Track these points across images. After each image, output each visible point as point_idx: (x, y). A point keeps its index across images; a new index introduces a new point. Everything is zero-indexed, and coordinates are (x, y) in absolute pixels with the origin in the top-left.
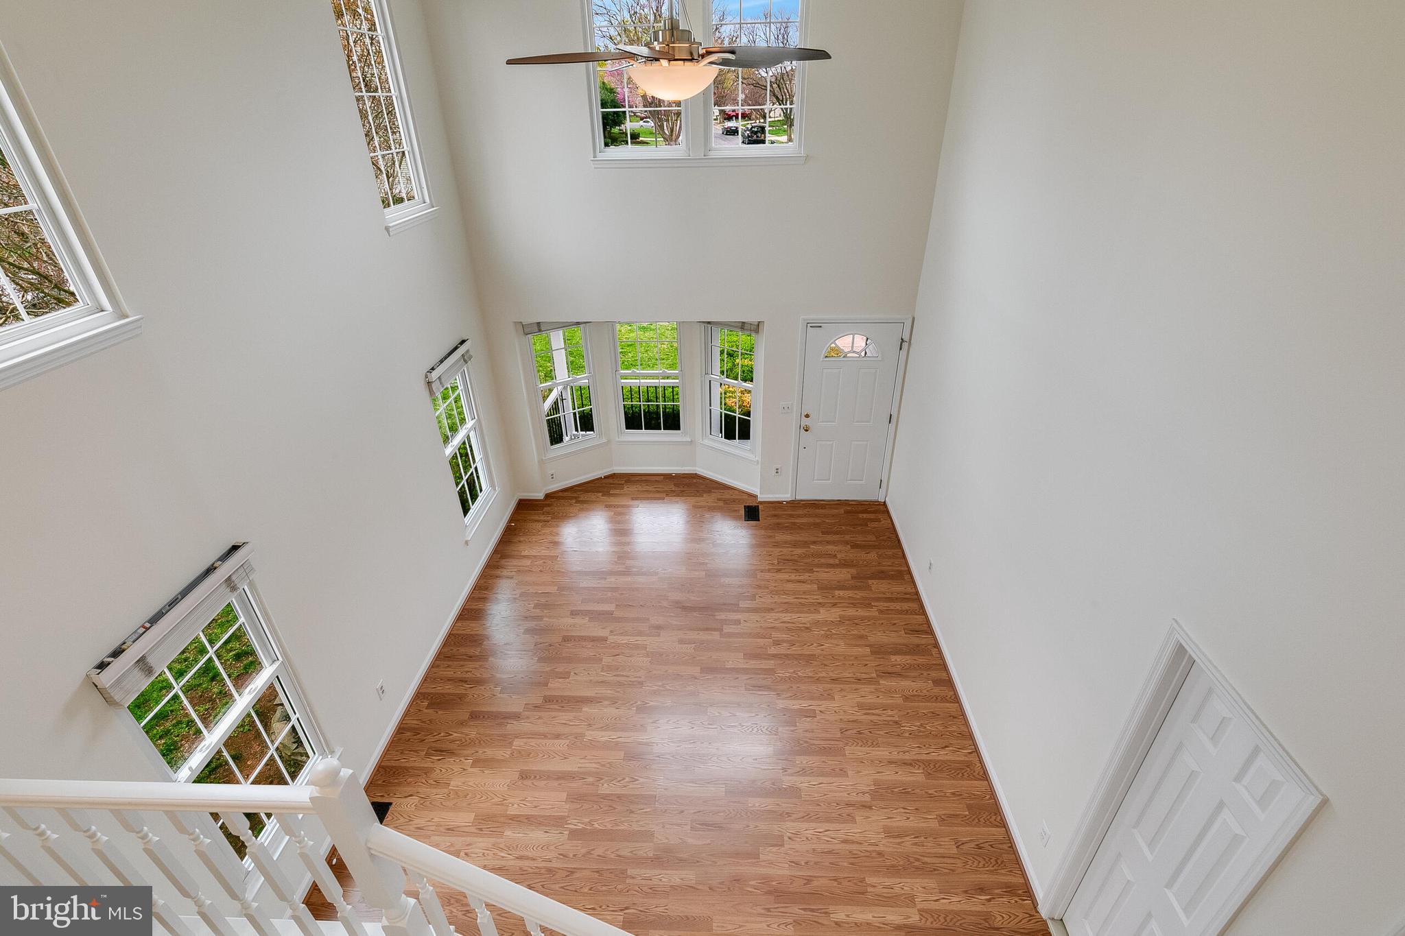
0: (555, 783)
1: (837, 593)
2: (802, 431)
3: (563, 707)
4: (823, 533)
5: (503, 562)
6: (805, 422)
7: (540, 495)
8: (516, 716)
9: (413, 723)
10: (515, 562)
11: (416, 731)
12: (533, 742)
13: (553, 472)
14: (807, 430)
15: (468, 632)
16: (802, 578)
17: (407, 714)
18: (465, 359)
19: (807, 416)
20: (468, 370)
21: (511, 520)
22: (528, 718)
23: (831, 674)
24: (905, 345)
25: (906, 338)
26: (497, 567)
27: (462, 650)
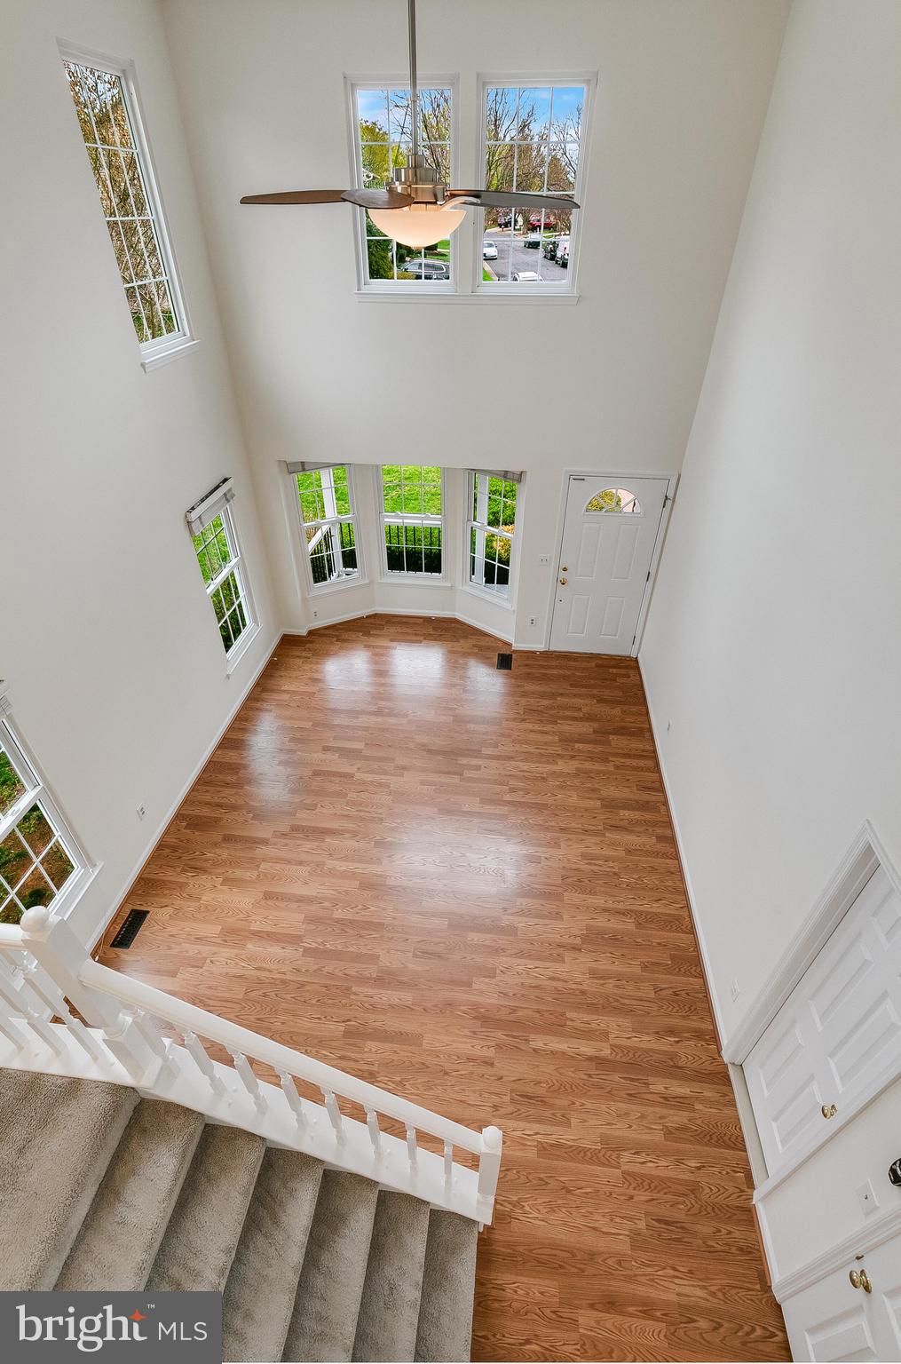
0: (294, 906)
1: (577, 745)
2: (559, 583)
3: (307, 836)
4: (571, 685)
5: (264, 695)
6: (563, 575)
7: (303, 632)
8: (265, 842)
9: (172, 840)
10: (276, 696)
11: (174, 849)
12: (278, 866)
13: (315, 610)
14: (563, 584)
15: (227, 760)
16: (545, 729)
17: (167, 832)
18: (227, 497)
19: (565, 569)
20: (231, 508)
21: (274, 654)
22: (275, 844)
23: (561, 824)
24: (669, 503)
25: (670, 495)
26: (258, 700)
27: (220, 777)
